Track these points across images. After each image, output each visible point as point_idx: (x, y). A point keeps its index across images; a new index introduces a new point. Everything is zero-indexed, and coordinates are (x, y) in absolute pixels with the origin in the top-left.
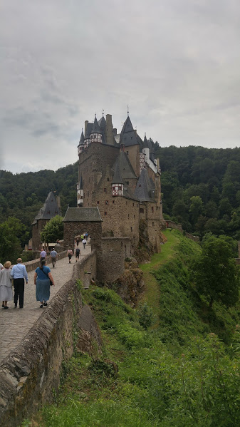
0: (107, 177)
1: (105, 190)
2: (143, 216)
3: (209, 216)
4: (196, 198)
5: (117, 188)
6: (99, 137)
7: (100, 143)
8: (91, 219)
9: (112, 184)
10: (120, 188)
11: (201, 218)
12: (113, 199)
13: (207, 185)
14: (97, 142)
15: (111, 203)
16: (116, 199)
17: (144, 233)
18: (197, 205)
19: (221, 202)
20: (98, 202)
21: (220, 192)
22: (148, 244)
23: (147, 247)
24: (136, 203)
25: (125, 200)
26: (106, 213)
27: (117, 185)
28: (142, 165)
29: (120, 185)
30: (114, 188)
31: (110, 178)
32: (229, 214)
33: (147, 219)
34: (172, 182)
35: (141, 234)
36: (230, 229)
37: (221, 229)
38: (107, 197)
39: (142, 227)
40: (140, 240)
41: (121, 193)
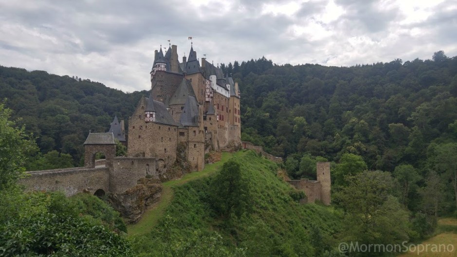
0: (141, 106)
1: (140, 117)
2: (183, 139)
3: (311, 137)
4: (301, 119)
5: (148, 116)
6: (163, 66)
7: (164, 71)
8: (106, 142)
9: (145, 112)
10: (151, 115)
11: (303, 139)
12: (146, 124)
13: (312, 106)
14: (161, 71)
15: (144, 128)
16: (148, 125)
17: (182, 154)
18: (301, 126)
19: (326, 123)
20: (134, 127)
21: (328, 113)
22: (184, 164)
23: (182, 166)
24: (172, 128)
25: (158, 126)
26: (140, 137)
27: (148, 113)
28: (208, 91)
29: (151, 113)
30: (146, 115)
31: (145, 107)
32: (333, 135)
33: (188, 142)
34: (280, 102)
35: (178, 155)
36: (332, 150)
37: (322, 150)
38: (142, 123)
39: (181, 149)
40: (177, 160)
41: (154, 119)
